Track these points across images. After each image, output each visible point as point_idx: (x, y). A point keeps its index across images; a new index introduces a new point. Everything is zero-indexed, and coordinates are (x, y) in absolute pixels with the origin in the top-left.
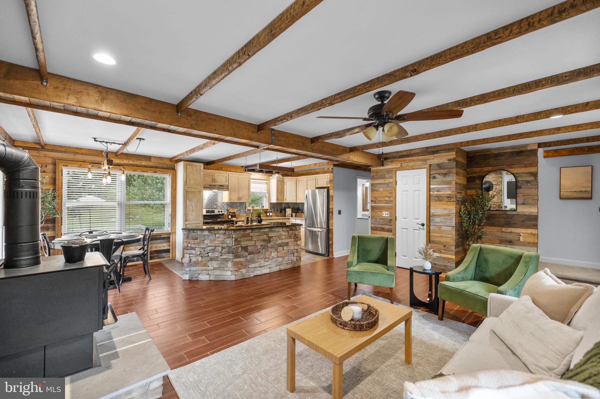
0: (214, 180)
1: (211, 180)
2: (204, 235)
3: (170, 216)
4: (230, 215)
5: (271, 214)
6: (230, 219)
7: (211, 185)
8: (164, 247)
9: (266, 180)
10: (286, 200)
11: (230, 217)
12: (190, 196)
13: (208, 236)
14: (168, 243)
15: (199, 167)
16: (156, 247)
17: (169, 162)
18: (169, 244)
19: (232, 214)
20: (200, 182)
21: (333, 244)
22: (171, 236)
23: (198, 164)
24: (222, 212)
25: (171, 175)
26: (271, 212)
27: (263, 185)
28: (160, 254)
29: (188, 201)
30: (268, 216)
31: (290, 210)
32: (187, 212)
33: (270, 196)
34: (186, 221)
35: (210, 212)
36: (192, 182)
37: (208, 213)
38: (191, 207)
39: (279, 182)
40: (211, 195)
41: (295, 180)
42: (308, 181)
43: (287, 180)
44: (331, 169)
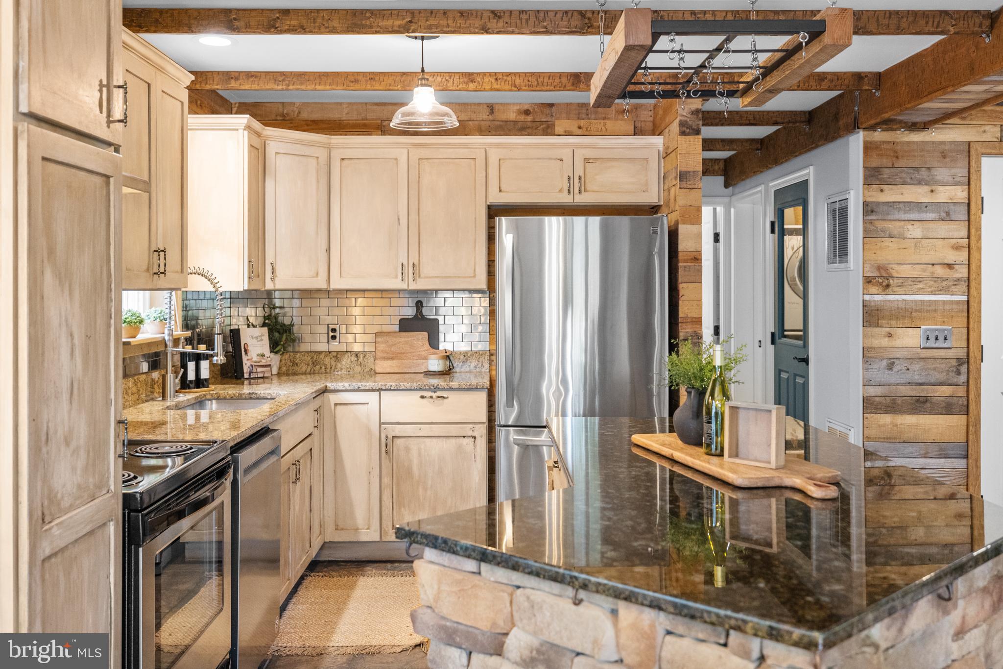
10: (274, 270)
30: (191, 384)
39: (252, 154)
41: (322, 154)
42: (425, 165)
43: (282, 147)
44: (689, 115)
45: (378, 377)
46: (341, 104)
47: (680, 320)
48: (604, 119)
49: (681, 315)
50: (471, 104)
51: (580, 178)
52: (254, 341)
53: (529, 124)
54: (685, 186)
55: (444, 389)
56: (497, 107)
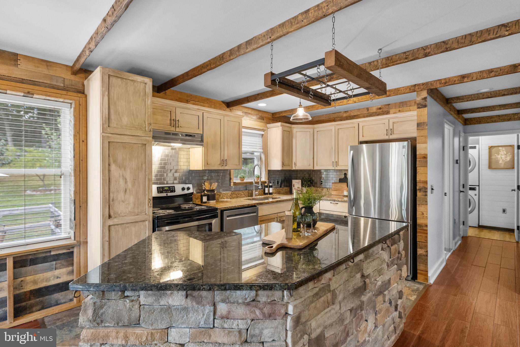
0: (174, 122)
1: (169, 122)
2: (168, 309)
3: (73, 204)
4: (205, 195)
5: (271, 190)
6: (205, 203)
7: (169, 134)
8: (58, 278)
9: (263, 130)
10: (295, 164)
11: (205, 199)
12: (120, 155)
13: (185, 309)
14: (68, 266)
15: (142, 86)
16: (35, 282)
17: (68, 76)
18: (70, 268)
19: (209, 193)
20: (145, 122)
21: (427, 256)
22: (75, 250)
23: (139, 78)
24: (188, 189)
25: (73, 105)
26: (271, 187)
27: (257, 138)
28: (47, 297)
29: (113, 167)
30: (267, 194)
31: (298, 183)
32: (111, 195)
33: (268, 158)
34: (110, 217)
35: (166, 191)
36: (125, 120)
37: (161, 192)
38: (122, 182)
39: (285, 133)
40: (167, 156)
41: (311, 131)
42: (340, 131)
43: (298, 130)
44: (421, 100)
45: (332, 196)
46: (323, 115)
47: (417, 182)
48: (410, 106)
49: (418, 180)
50: (361, 109)
51: (391, 129)
52: (297, 184)
53: (381, 113)
54: (420, 128)
55: (337, 201)
56: (369, 109)
